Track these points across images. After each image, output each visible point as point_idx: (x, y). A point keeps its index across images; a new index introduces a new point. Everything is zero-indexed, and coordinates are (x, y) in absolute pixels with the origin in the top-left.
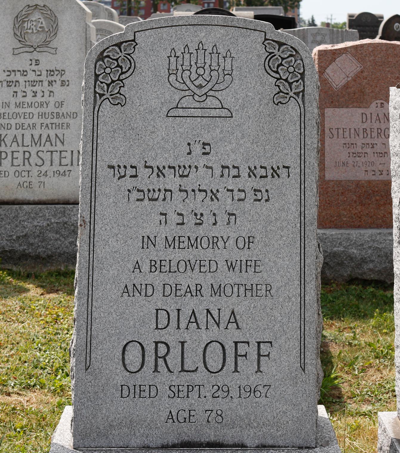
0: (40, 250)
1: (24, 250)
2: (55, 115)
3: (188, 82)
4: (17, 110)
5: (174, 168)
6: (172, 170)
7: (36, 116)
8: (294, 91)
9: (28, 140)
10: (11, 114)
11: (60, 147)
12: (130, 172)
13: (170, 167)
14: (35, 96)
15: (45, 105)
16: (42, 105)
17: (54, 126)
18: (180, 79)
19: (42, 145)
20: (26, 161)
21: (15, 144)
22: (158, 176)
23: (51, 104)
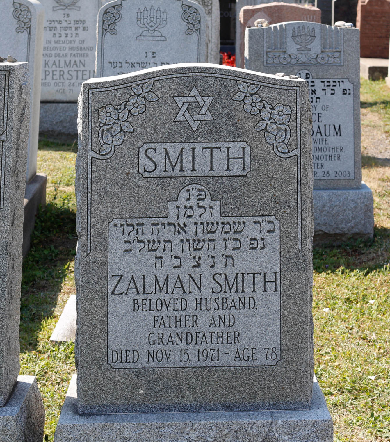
0: (70, 130)
1: (60, 130)
2: (79, 48)
3: (146, 24)
4: (56, 45)
5: (139, 63)
6: (138, 64)
7: (67, 49)
8: (195, 28)
9: (62, 64)
10: (52, 48)
11: (82, 68)
12: (119, 65)
13: (137, 63)
14: (67, 36)
15: (73, 42)
16: (71, 42)
17: (79, 55)
18: (142, 23)
19: (71, 66)
20: (61, 77)
21: (54, 66)
22: (132, 67)
23: (77, 42)
